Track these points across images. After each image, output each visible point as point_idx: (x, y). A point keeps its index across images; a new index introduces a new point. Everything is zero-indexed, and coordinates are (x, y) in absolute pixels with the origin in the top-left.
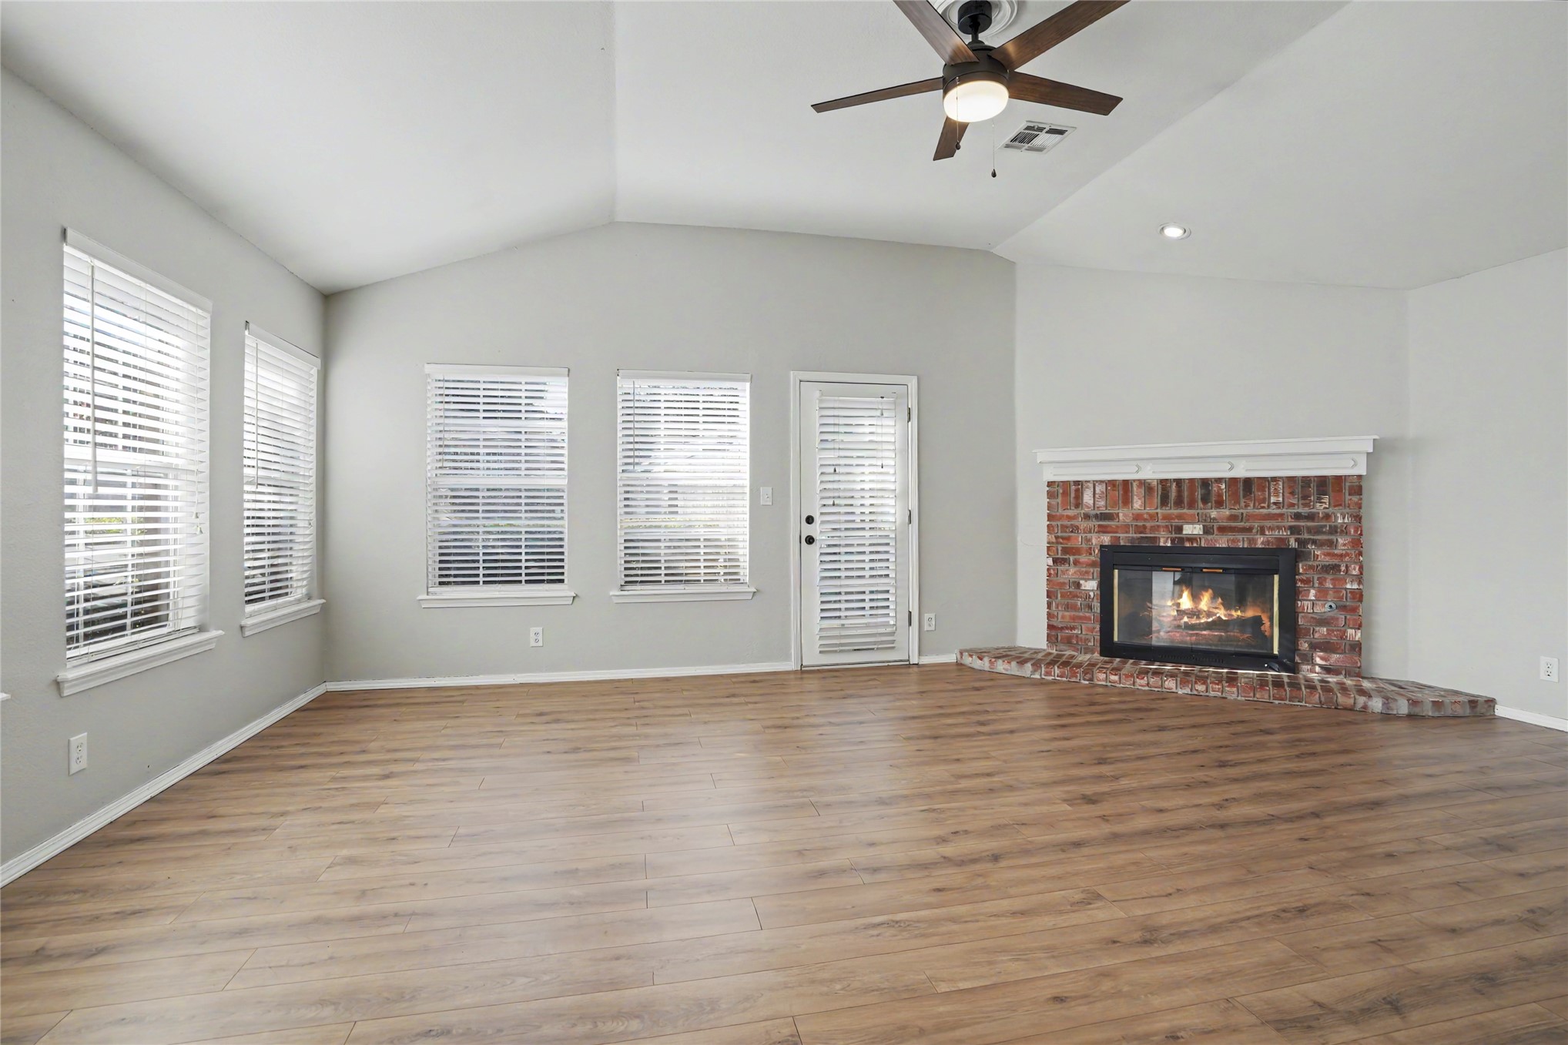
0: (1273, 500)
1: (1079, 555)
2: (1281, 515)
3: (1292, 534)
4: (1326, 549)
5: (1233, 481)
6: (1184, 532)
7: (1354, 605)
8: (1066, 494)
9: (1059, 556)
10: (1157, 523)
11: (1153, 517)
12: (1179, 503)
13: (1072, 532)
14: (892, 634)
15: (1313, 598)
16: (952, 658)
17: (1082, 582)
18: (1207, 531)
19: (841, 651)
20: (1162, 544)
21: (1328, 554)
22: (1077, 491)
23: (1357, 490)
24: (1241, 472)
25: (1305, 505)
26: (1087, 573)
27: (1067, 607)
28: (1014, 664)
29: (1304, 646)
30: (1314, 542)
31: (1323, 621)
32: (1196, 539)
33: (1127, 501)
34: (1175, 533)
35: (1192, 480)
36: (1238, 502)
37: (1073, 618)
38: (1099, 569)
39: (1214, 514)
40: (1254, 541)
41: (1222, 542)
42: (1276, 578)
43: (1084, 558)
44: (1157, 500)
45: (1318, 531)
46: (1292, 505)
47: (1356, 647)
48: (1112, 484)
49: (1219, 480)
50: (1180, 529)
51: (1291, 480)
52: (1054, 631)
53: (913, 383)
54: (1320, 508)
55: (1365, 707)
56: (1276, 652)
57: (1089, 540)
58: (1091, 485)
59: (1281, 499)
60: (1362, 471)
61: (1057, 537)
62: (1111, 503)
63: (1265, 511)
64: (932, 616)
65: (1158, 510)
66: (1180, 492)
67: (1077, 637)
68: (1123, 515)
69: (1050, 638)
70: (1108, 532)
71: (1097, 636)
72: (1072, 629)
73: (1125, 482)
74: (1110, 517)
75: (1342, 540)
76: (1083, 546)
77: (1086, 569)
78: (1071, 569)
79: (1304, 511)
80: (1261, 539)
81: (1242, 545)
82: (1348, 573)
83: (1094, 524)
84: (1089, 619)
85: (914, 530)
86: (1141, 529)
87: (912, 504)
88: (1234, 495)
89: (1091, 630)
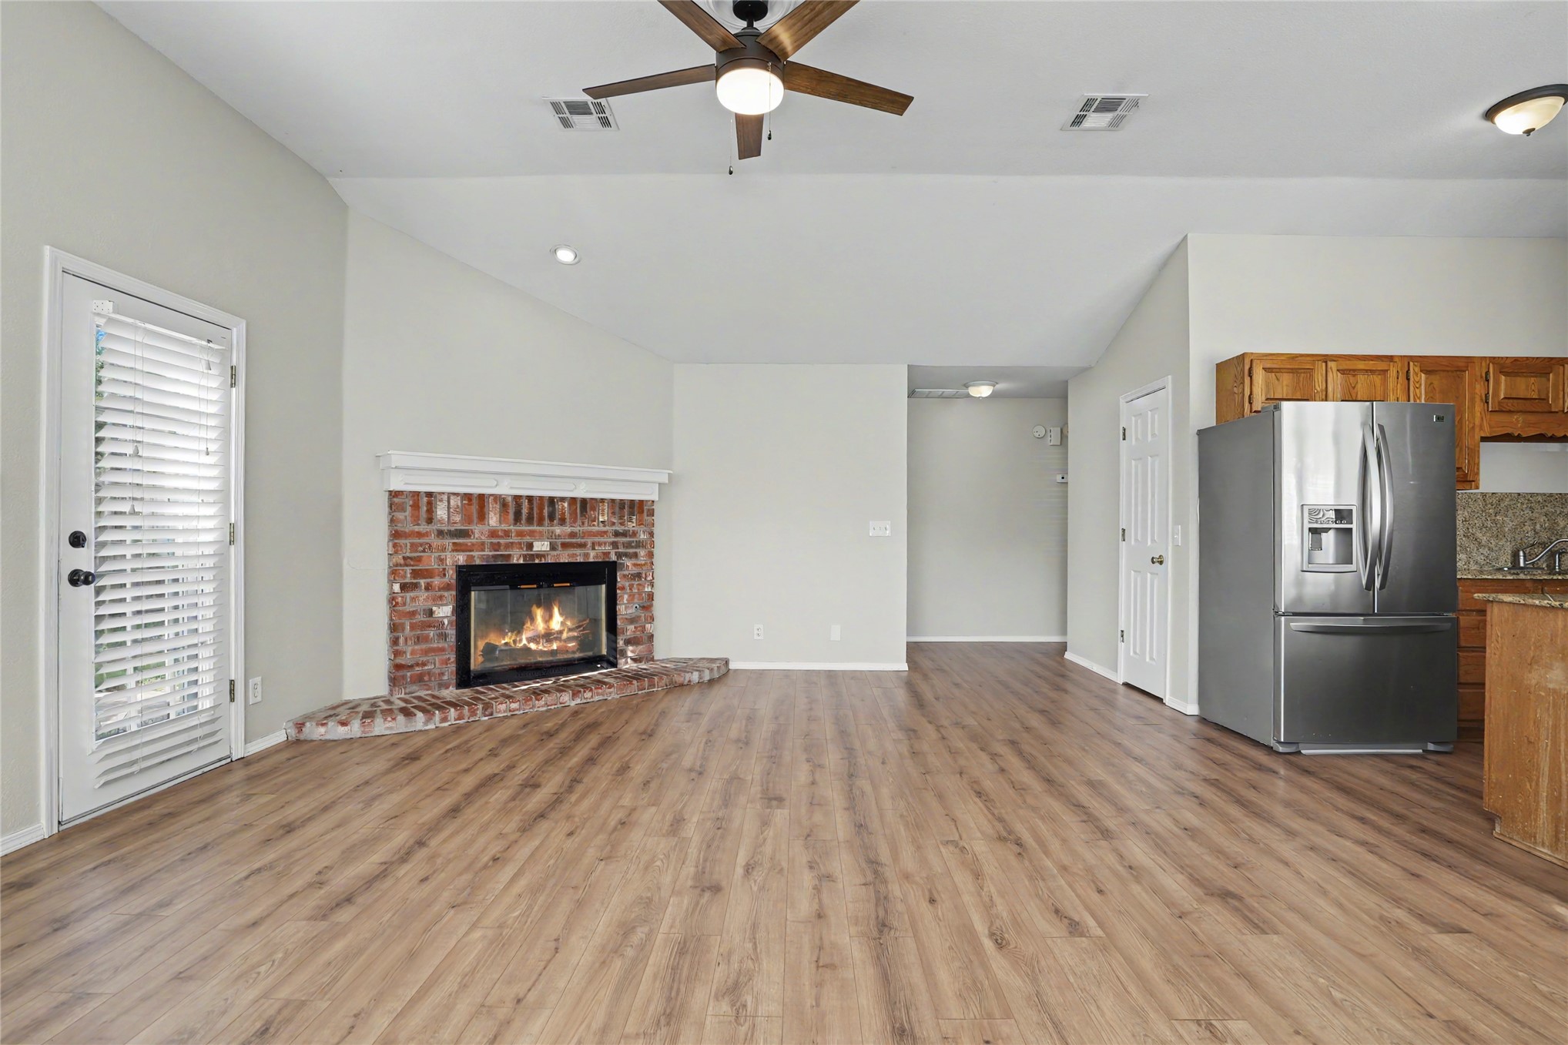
0: (601, 519)
1: (431, 578)
2: (605, 532)
3: (613, 548)
4: (634, 561)
5: (573, 500)
6: (534, 549)
7: (647, 605)
8: (416, 506)
9: (408, 580)
10: (511, 541)
11: (507, 534)
12: (530, 520)
13: (424, 551)
14: (213, 721)
15: (626, 602)
16: (279, 737)
17: (434, 608)
18: (553, 548)
19: (142, 771)
20: (515, 561)
21: (635, 565)
22: (430, 503)
23: (651, 513)
24: (582, 492)
25: (622, 524)
26: (441, 597)
27: (419, 640)
28: (401, 718)
29: (621, 643)
30: (626, 555)
31: (632, 621)
32: (544, 556)
33: (482, 517)
34: (527, 550)
35: (541, 498)
36: (575, 521)
37: (426, 652)
38: (454, 593)
39: (558, 530)
40: (587, 555)
41: (564, 557)
42: (604, 586)
43: (437, 581)
44: (511, 516)
45: (628, 545)
46: (613, 524)
47: (651, 637)
48: (468, 497)
49: (563, 499)
50: (530, 546)
51: (613, 501)
52: (398, 673)
53: (238, 332)
54: (631, 526)
55: (690, 681)
56: (604, 652)
57: (441, 560)
58: (445, 497)
59: (606, 518)
60: (655, 497)
61: (404, 557)
62: (468, 519)
63: (595, 529)
64: (258, 679)
65: (512, 527)
66: (531, 509)
67: (429, 673)
68: (479, 532)
69: (394, 681)
70: (463, 551)
71: (453, 667)
72: (424, 664)
73: (481, 497)
74: (465, 534)
75: (642, 553)
76: (436, 566)
77: (439, 593)
78: (422, 595)
79: (620, 529)
80: (592, 554)
81: (580, 559)
82: (645, 579)
83: (448, 542)
84: (442, 650)
85: (236, 554)
86: (496, 547)
87: (236, 514)
88: (573, 514)
89: (446, 662)
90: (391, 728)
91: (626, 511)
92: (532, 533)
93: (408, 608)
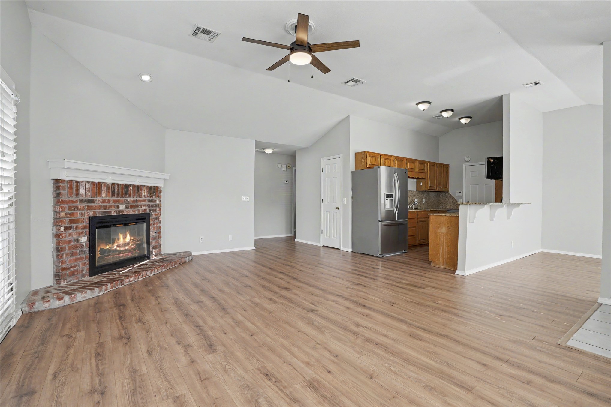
0: (144, 194)
1: (78, 223)
2: (146, 200)
3: (148, 207)
5: (134, 186)
6: (120, 208)
7: (159, 231)
8: (71, 188)
9: (67, 225)
10: (111, 204)
11: (109, 201)
12: (118, 195)
13: (74, 210)
15: (152, 230)
17: (79, 238)
18: (127, 207)
20: (113, 214)
21: (155, 214)
22: (77, 186)
23: (161, 192)
24: (137, 182)
25: (151, 197)
26: (82, 233)
27: (72, 254)
29: (151, 249)
30: (152, 210)
31: (155, 239)
32: (123, 211)
33: (99, 193)
34: (117, 209)
35: (123, 184)
36: (135, 195)
37: (76, 260)
38: (88, 230)
39: (129, 200)
40: (139, 210)
41: (131, 212)
42: (145, 224)
43: (80, 225)
44: (111, 193)
45: (153, 206)
46: (148, 196)
47: (160, 245)
48: (93, 183)
49: (130, 185)
50: (118, 207)
51: (148, 186)
52: (63, 272)
54: (154, 197)
55: (186, 261)
56: (146, 253)
57: (82, 214)
58: (84, 184)
59: (145, 194)
60: (162, 185)
61: (65, 213)
62: (93, 194)
63: (142, 199)
65: (111, 198)
66: (119, 190)
67: (77, 270)
68: (98, 199)
69: (61, 277)
70: (92, 209)
71: (87, 267)
72: (74, 267)
73: (99, 183)
74: (92, 201)
75: (158, 209)
76: (80, 218)
77: (81, 231)
78: (74, 232)
79: (151, 199)
80: (141, 210)
81: (136, 213)
82: (159, 220)
83: (85, 205)
84: (83, 258)
86: (105, 207)
88: (134, 191)
89: (84, 264)
90: (84, 297)
91: (152, 191)
92: (118, 201)
93: (67, 239)
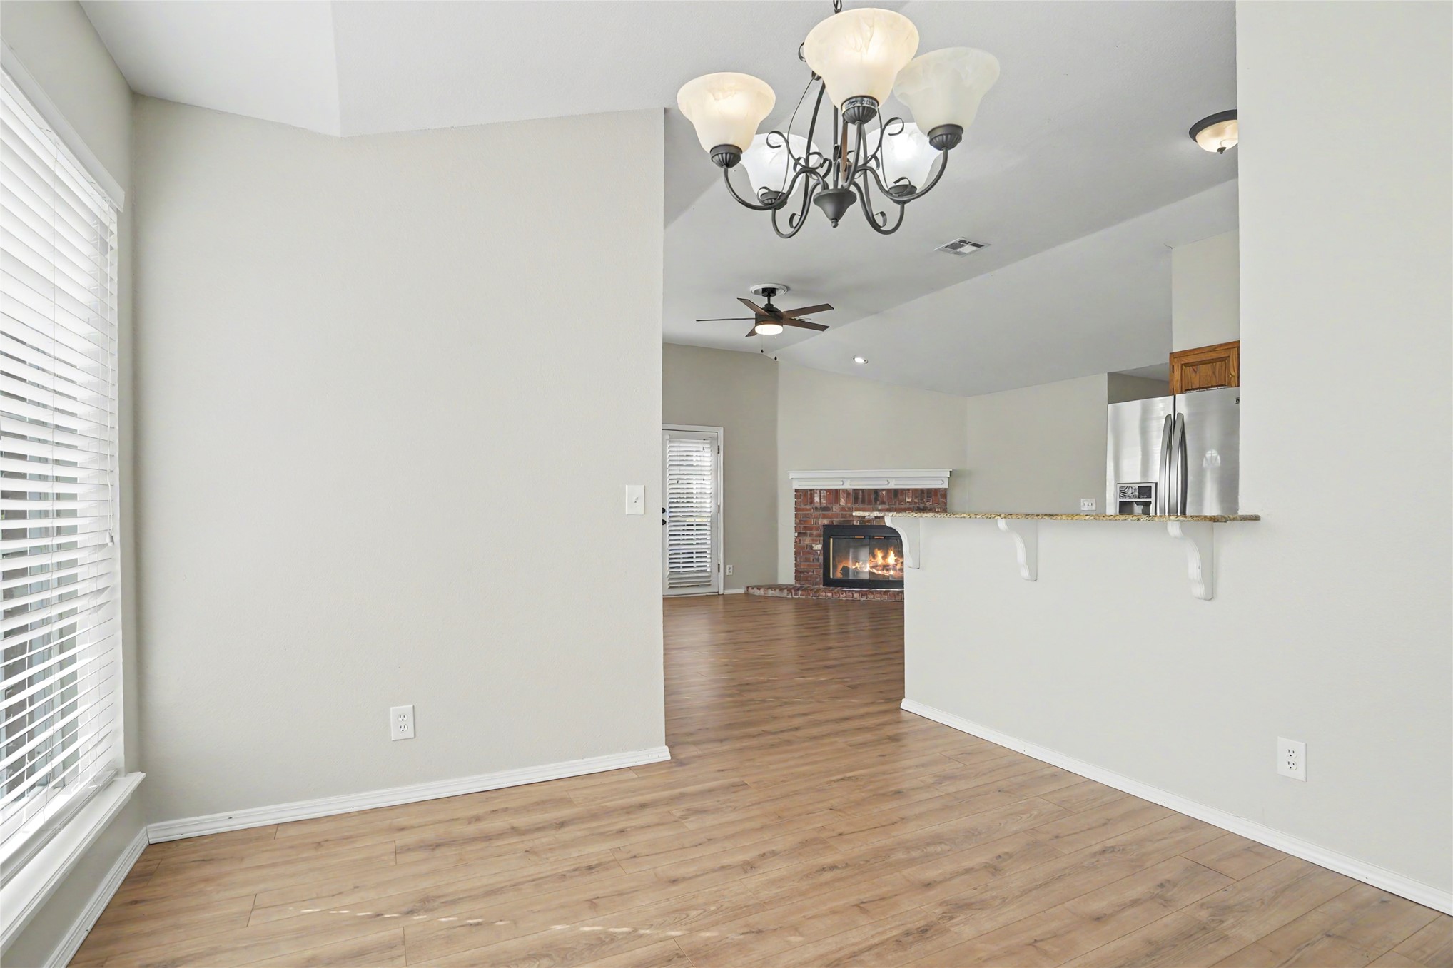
0: (908, 500)
1: (812, 530)
5: (888, 491)
8: (805, 495)
9: (801, 531)
11: (850, 509)
12: (863, 502)
13: (808, 517)
14: (709, 576)
16: (742, 591)
17: (813, 545)
19: (681, 587)
20: (855, 524)
22: (811, 494)
23: (945, 497)
24: (893, 485)
25: (922, 503)
26: (816, 540)
27: (806, 560)
28: (777, 590)
32: (871, 521)
33: (837, 500)
35: (869, 490)
36: (891, 502)
37: (810, 566)
38: (822, 538)
39: (880, 507)
43: (814, 532)
44: (852, 500)
46: (916, 503)
48: (828, 491)
49: (882, 490)
51: (916, 490)
52: (798, 573)
53: (720, 432)
54: (928, 505)
57: (817, 522)
58: (818, 492)
59: (911, 500)
60: (946, 486)
61: (799, 520)
62: (829, 501)
63: (903, 506)
64: (731, 566)
65: (853, 506)
66: (863, 496)
67: (811, 576)
68: (836, 509)
69: (797, 578)
70: (827, 518)
71: (821, 575)
72: (812, 572)
73: (836, 490)
74: (828, 509)
76: (814, 525)
77: (816, 538)
78: (809, 538)
79: (921, 506)
83: (820, 513)
84: (816, 566)
85: (721, 516)
86: (844, 516)
87: (720, 502)
88: (889, 498)
89: (819, 573)
91: (925, 495)
92: (864, 509)
93: (802, 544)
